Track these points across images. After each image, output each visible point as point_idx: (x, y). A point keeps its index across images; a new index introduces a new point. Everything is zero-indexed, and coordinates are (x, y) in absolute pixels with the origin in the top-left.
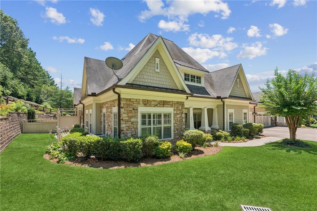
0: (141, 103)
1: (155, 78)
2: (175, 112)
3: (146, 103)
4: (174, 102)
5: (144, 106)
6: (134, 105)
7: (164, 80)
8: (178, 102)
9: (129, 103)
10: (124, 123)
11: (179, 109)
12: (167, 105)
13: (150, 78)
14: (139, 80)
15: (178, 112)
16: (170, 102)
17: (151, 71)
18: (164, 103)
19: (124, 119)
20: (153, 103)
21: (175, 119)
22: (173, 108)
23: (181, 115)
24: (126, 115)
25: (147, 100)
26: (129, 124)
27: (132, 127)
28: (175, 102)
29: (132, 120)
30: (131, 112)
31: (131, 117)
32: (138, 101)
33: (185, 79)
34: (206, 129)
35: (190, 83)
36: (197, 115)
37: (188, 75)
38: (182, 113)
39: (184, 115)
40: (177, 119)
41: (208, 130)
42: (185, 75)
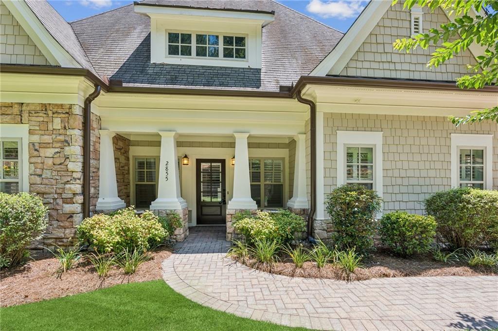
2: (36, 138)
4: (28, 104)
8: (45, 107)
11: (50, 127)
15: (47, 139)
21: (33, 160)
22: (25, 127)
23: (62, 148)
28: (33, 108)
33: (173, 51)
34: (232, 207)
35: (193, 61)
36: (265, 164)
37: (186, 38)
38: (66, 141)
39: (76, 150)
40: (39, 160)
41: (241, 211)
42: (173, 37)
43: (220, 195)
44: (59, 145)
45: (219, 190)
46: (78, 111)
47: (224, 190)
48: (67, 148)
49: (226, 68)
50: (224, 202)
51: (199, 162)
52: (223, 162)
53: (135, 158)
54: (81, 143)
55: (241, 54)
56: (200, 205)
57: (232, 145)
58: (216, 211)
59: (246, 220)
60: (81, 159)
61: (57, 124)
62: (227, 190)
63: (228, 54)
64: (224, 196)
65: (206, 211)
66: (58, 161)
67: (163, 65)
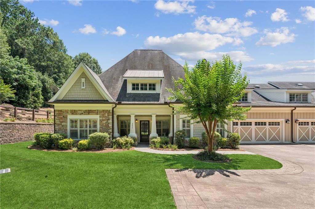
0: (69, 112)
1: (82, 94)
2: (101, 119)
3: (74, 112)
4: (99, 110)
5: (72, 115)
6: (64, 114)
7: (89, 94)
8: (103, 111)
9: (60, 113)
10: (57, 126)
12: (92, 113)
13: (77, 94)
14: (68, 96)
15: (104, 119)
16: (95, 110)
17: (78, 89)
18: (89, 112)
19: (57, 123)
20: (79, 112)
21: (100, 124)
22: (99, 116)
23: (108, 121)
24: (58, 121)
25: (74, 110)
26: (61, 126)
27: (62, 129)
28: (101, 111)
29: (63, 124)
30: (61, 118)
31: (62, 122)
32: (67, 111)
33: (133, 89)
34: (151, 136)
35: (140, 92)
36: (163, 122)
37: (138, 85)
38: (109, 119)
39: (111, 121)
40: (102, 124)
41: (153, 137)
42: (133, 85)
43: (148, 132)
44: (107, 120)
45: (147, 130)
46: (111, 111)
47: (149, 130)
48: (109, 121)
49: (149, 93)
50: (149, 134)
51: (141, 121)
52: (149, 121)
53: (120, 120)
54: (112, 119)
55: (154, 89)
56: (141, 135)
57: (151, 116)
58: (146, 137)
59: (154, 139)
60: (112, 124)
61: (106, 115)
62: (150, 131)
63: (150, 89)
64: (149, 133)
65: (143, 137)
66: (107, 124)
67: (130, 93)
